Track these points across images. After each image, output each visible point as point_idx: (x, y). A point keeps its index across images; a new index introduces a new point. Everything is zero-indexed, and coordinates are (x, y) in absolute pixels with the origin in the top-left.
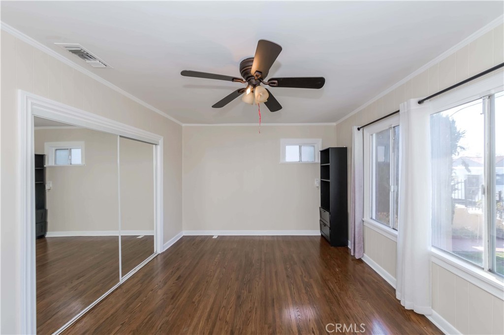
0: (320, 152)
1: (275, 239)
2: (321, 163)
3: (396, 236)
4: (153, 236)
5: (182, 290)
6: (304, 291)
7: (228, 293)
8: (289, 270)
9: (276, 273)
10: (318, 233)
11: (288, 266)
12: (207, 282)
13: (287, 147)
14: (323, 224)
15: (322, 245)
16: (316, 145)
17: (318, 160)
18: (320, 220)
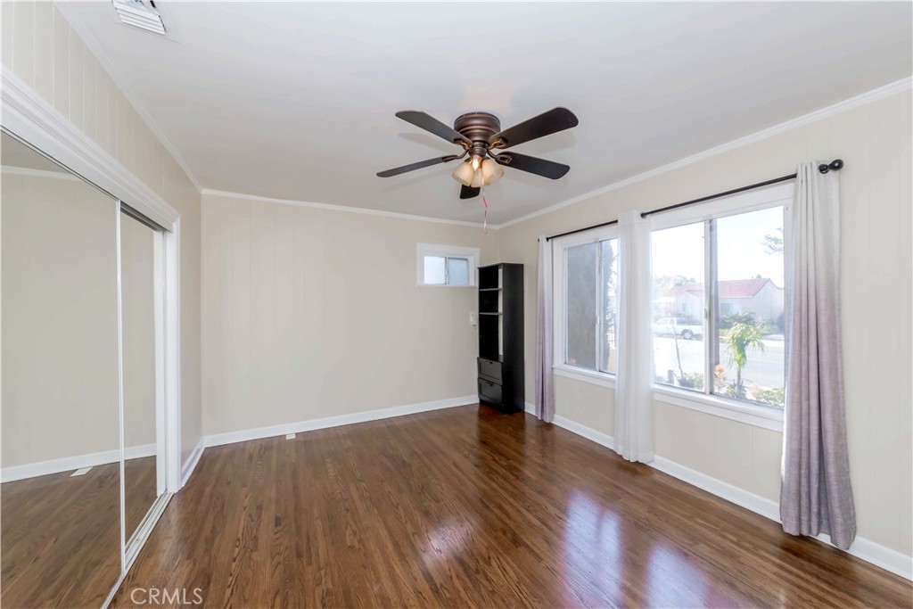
0: (478, 271)
1: (414, 420)
2: (480, 287)
3: (613, 381)
4: (154, 458)
5: (308, 538)
6: (512, 477)
7: (402, 514)
8: (471, 456)
9: (455, 464)
10: (474, 399)
11: (466, 452)
12: (348, 510)
13: (426, 259)
14: (484, 382)
15: (481, 416)
16: (470, 259)
17: (474, 282)
18: (479, 378)
